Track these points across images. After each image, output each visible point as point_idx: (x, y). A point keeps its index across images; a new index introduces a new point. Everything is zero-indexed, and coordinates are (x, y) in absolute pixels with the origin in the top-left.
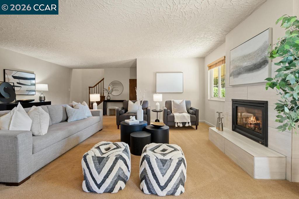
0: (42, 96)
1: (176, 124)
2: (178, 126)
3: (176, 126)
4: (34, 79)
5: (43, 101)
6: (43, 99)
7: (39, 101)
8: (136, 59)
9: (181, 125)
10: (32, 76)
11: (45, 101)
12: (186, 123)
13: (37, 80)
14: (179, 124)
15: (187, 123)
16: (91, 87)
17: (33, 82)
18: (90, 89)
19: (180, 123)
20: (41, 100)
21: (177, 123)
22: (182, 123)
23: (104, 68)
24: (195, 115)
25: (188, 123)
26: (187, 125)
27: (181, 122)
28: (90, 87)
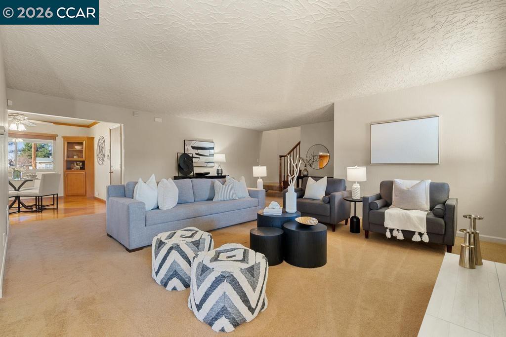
0: (220, 168)
1: (388, 230)
2: (392, 236)
3: (388, 235)
4: (213, 148)
5: (220, 175)
6: (220, 172)
7: (216, 175)
8: (333, 104)
9: (400, 236)
10: (211, 145)
11: (222, 175)
12: (414, 233)
13: (216, 150)
14: (395, 233)
15: (417, 233)
16: (283, 156)
17: (212, 151)
18: (281, 160)
19: (398, 230)
20: (218, 174)
21: (391, 230)
22: (403, 231)
23: (300, 126)
24: (443, 217)
25: (421, 234)
26: (416, 238)
27: (400, 229)
28: (281, 157)
